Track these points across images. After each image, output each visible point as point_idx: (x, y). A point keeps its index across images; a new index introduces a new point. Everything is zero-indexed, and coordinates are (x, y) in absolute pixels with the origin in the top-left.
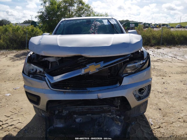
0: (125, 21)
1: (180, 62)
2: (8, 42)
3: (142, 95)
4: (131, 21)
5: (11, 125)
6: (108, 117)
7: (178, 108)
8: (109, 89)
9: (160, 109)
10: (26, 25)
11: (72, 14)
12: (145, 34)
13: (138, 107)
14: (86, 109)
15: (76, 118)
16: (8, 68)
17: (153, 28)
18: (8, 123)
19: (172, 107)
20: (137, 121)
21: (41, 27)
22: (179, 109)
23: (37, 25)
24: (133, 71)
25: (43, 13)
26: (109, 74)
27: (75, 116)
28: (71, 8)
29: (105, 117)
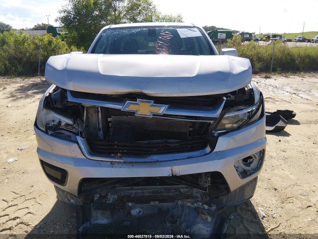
0: (210, 27)
1: (305, 102)
2: (7, 62)
3: (249, 168)
4: (219, 29)
5: (14, 219)
6: (189, 207)
7: (306, 187)
8: (192, 157)
9: (276, 189)
10: (39, 33)
11: (119, 15)
12: (244, 52)
13: (242, 188)
14: (149, 192)
15: (131, 208)
16: (7, 110)
17: (257, 40)
18: (8, 215)
19: (296, 184)
20: (236, 211)
21: (66, 37)
22: (308, 189)
23: (58, 32)
24: (235, 125)
25: (69, 13)
26: (191, 129)
27: (130, 204)
28: (117, 4)
29: (183, 206)
